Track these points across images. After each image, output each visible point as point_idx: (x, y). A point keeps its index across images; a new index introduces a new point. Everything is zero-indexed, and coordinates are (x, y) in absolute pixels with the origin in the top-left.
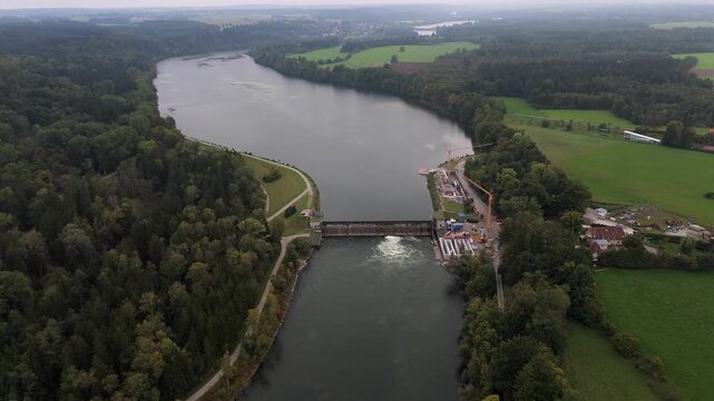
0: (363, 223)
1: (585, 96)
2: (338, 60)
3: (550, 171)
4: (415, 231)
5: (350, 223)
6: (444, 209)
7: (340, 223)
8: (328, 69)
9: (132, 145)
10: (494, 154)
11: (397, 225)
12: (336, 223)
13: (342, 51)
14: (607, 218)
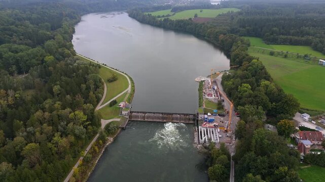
0: (154, 113)
1: (296, 38)
2: (168, 15)
3: (272, 86)
4: (185, 119)
5: (146, 113)
6: (204, 107)
7: (140, 112)
8: (161, 20)
9: (41, 58)
10: (239, 72)
11: (174, 116)
12: (138, 112)
13: (172, 11)
14: (310, 121)
